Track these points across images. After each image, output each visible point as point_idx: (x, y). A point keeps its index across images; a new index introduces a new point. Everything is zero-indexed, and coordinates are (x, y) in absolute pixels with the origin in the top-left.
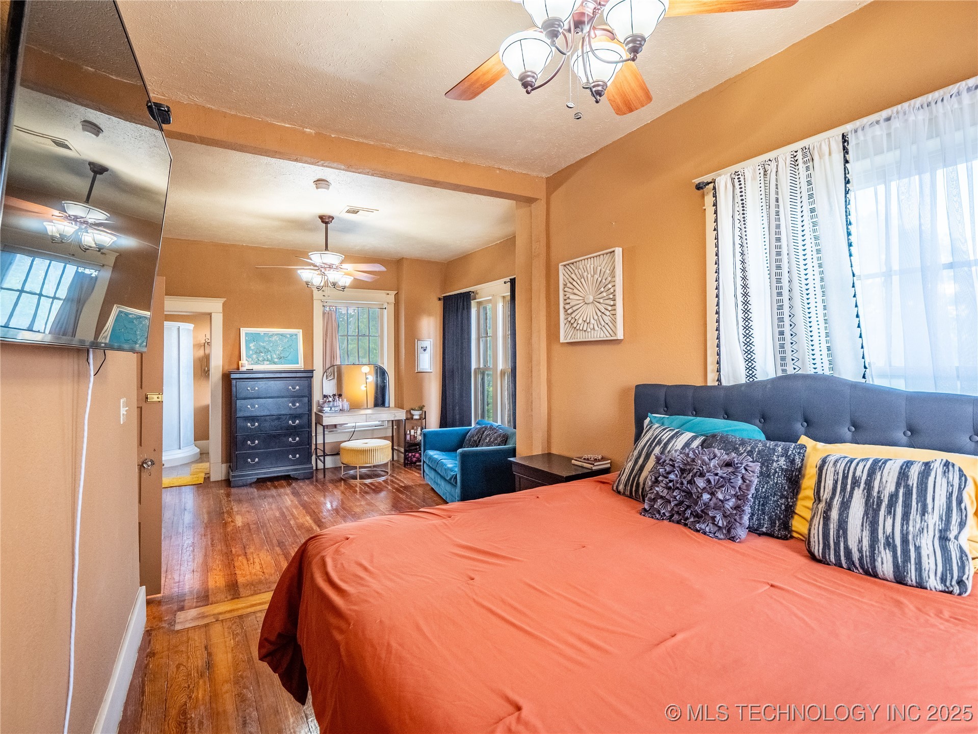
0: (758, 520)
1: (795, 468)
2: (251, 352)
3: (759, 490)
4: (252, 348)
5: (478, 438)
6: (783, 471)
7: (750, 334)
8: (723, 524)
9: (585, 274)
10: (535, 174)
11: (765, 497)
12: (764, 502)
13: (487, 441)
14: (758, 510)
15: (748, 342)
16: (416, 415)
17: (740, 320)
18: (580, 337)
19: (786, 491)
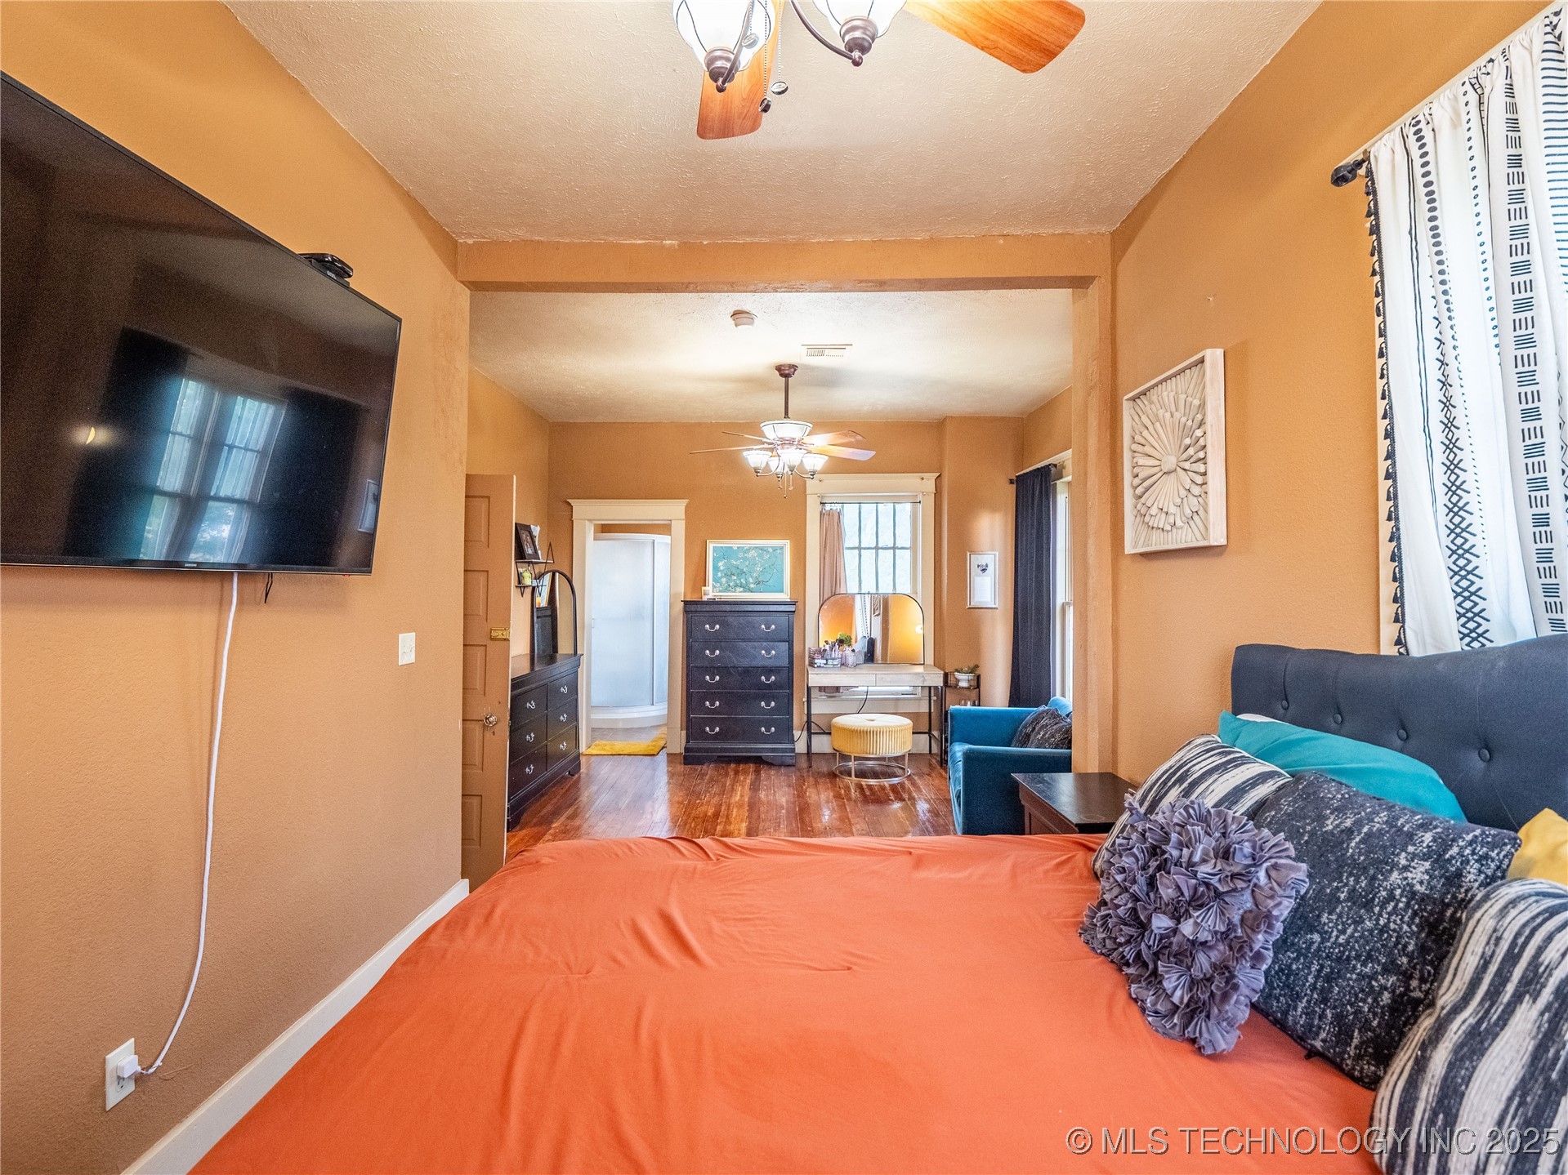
0: (1307, 1014)
1: (1454, 897)
2: (719, 574)
3: (1330, 937)
4: (722, 568)
5: (1032, 731)
6: (1413, 899)
7: (1463, 525)
8: (1182, 998)
9: (1161, 412)
10: (1082, 230)
11: (1339, 960)
12: (1332, 972)
13: (1039, 736)
14: (1314, 988)
15: (1459, 547)
16: (964, 680)
17: (1441, 491)
18: (1158, 543)
19: (1407, 955)
